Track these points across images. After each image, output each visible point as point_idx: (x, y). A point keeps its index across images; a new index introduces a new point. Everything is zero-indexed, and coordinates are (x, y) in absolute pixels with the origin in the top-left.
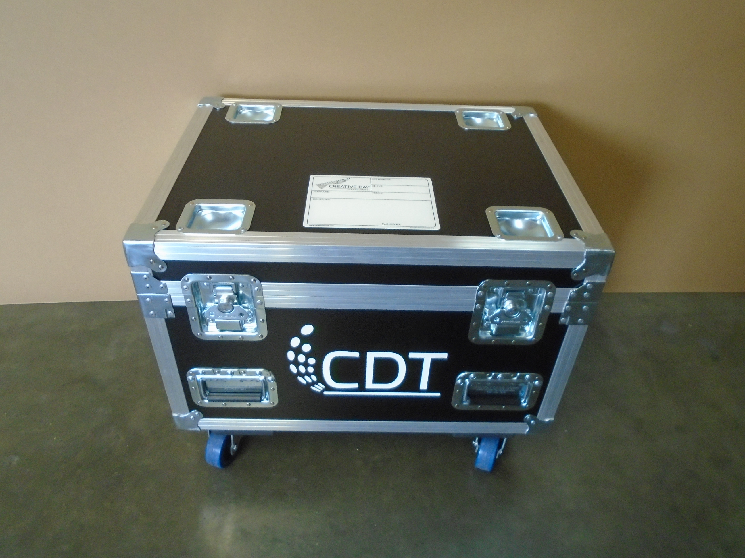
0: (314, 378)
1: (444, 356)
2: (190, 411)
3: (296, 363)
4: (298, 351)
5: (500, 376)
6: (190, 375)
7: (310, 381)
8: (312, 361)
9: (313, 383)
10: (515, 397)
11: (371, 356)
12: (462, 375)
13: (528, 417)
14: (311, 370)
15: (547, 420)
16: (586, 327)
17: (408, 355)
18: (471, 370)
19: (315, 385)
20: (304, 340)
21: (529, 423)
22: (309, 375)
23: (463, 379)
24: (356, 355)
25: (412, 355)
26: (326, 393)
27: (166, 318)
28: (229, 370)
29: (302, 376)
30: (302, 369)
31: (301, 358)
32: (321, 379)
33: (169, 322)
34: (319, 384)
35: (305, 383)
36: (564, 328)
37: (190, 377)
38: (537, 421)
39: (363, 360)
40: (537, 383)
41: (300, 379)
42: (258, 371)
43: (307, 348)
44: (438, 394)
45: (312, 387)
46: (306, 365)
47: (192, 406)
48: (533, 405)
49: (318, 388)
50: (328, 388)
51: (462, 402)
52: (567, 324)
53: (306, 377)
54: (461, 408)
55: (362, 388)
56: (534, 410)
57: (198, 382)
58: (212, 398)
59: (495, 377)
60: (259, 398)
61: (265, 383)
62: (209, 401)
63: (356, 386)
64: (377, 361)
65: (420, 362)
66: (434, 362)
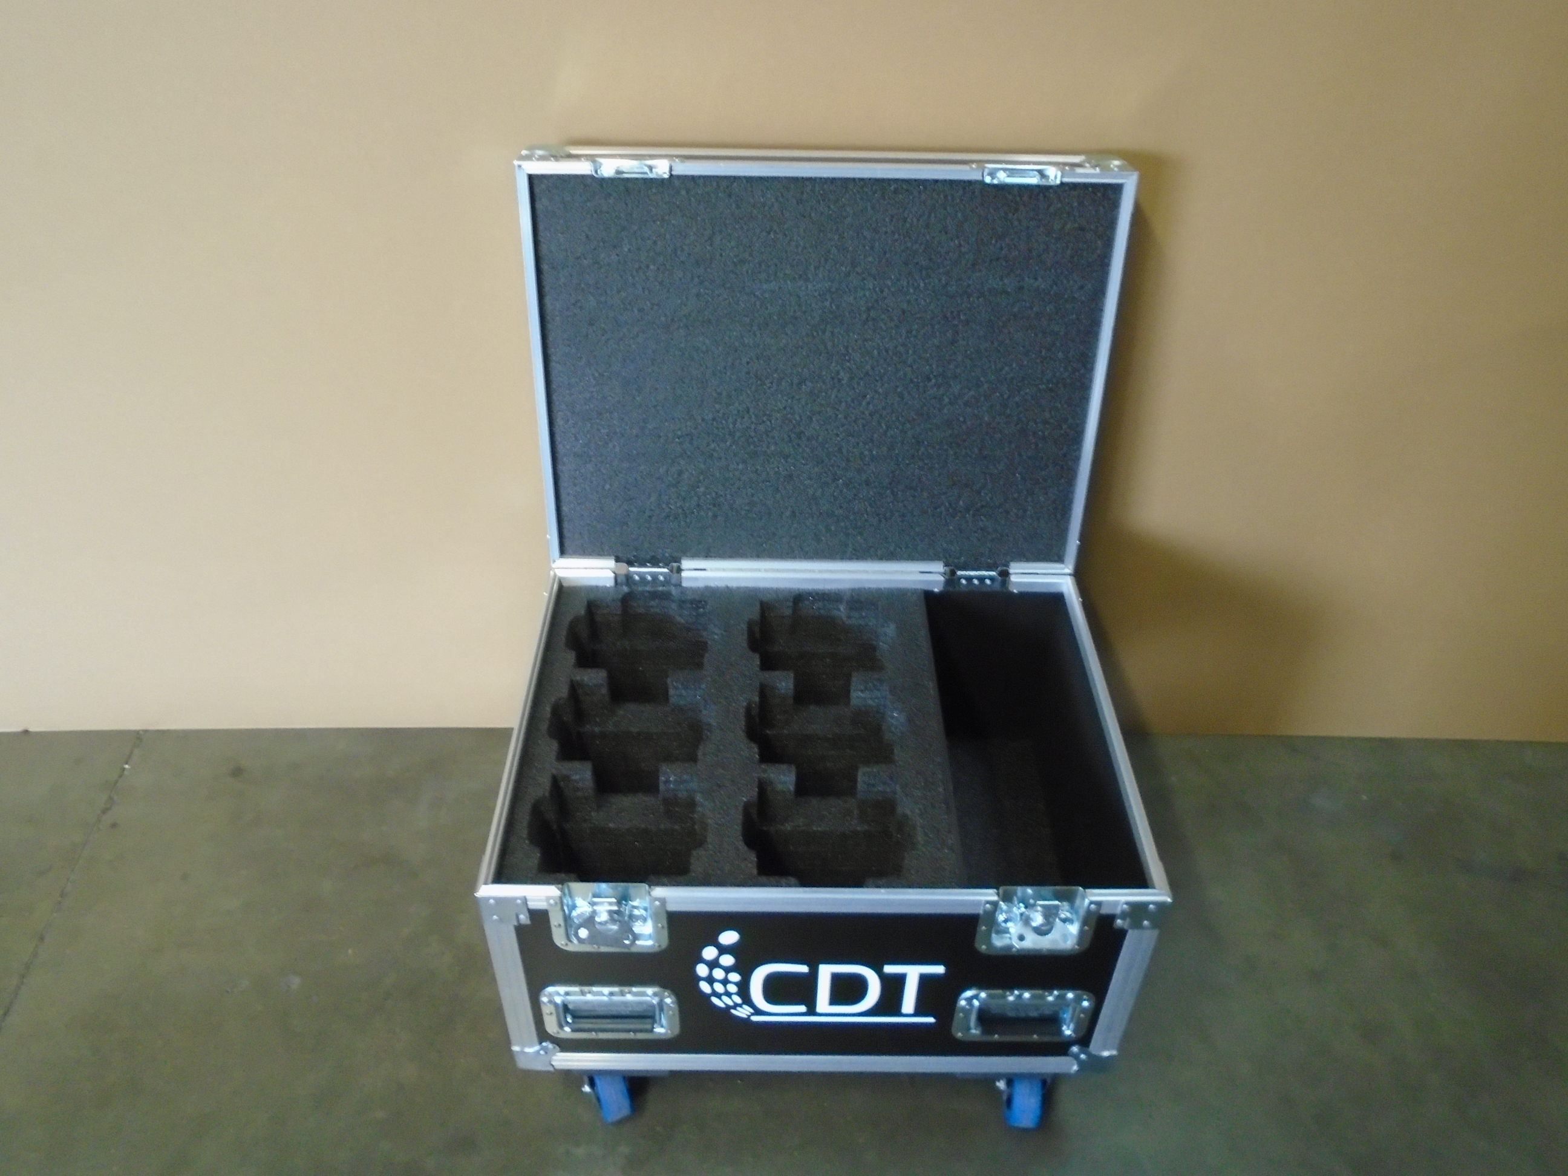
0: (738, 1000)
1: (940, 969)
2: (540, 1043)
3: (710, 980)
4: (713, 964)
5: (1027, 995)
6: (545, 996)
7: (731, 1003)
8: (735, 977)
9: (736, 1006)
10: (1052, 1021)
11: (826, 972)
12: (969, 993)
13: (1075, 1049)
14: (732, 988)
15: (1106, 1054)
16: (1155, 933)
17: (883, 967)
18: (981, 986)
19: (738, 1008)
20: (723, 950)
21: (1076, 1057)
22: (728, 994)
23: (969, 1000)
24: (803, 969)
25: (889, 969)
26: (755, 1018)
27: (516, 924)
28: (606, 990)
29: (719, 996)
30: (719, 988)
31: (719, 974)
32: (747, 1000)
33: (520, 930)
34: (744, 1006)
35: (723, 1005)
36: (1122, 934)
37: (544, 999)
38: (1089, 1054)
39: (813, 976)
40: (1085, 1004)
41: (714, 1000)
42: (650, 991)
43: (728, 960)
44: (931, 1020)
45: (733, 1011)
46: (725, 982)
47: (543, 1035)
48: (1081, 1034)
49: (743, 1012)
50: (758, 1012)
51: (969, 1029)
52: (1126, 927)
53: (724, 998)
54: (968, 1038)
55: (811, 1011)
56: (1084, 1039)
57: (556, 1005)
58: (577, 1026)
59: (1020, 997)
60: (649, 1027)
61: (661, 1004)
62: (573, 1030)
63: (802, 1008)
64: (836, 978)
65: (901, 979)
66: (924, 979)
